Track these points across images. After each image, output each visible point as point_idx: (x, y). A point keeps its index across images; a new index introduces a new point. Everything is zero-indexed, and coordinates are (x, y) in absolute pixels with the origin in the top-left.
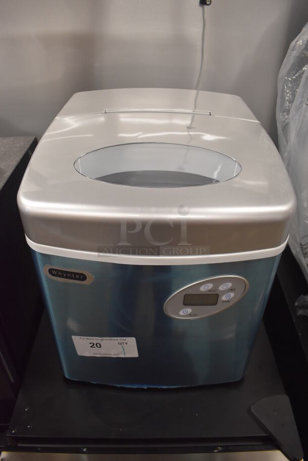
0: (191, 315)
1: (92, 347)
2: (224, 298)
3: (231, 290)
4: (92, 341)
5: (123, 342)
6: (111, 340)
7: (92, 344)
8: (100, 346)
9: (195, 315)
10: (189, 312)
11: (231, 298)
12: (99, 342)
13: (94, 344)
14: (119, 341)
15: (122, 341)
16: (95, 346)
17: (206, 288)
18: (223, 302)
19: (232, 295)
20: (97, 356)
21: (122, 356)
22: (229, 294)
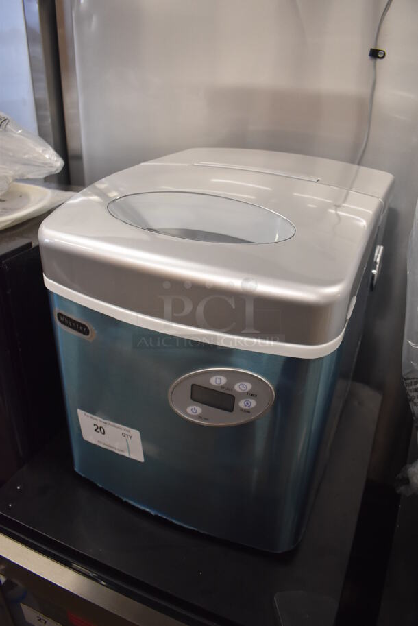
0: (201, 418)
1: (96, 430)
2: (242, 404)
3: (252, 395)
4: (96, 423)
5: (128, 433)
6: (114, 426)
7: (96, 427)
8: (104, 433)
9: (206, 419)
10: (198, 413)
11: (251, 407)
12: (103, 425)
13: (97, 428)
14: (123, 431)
15: (126, 433)
16: (99, 430)
17: (218, 381)
18: (242, 410)
19: (253, 403)
20: (102, 446)
21: (126, 455)
22: (250, 400)
